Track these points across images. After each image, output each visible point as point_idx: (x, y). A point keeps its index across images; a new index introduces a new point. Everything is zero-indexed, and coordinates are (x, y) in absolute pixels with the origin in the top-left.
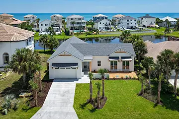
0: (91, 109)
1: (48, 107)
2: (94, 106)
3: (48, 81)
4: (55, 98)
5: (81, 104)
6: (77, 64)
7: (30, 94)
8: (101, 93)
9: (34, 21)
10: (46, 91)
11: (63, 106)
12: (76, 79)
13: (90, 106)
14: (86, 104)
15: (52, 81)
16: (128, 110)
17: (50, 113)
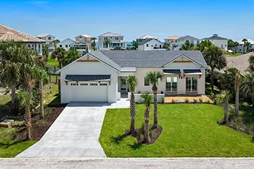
0: (133, 144)
1: (50, 141)
2: (139, 139)
3: (58, 105)
4: (66, 127)
5: (114, 136)
6: (110, 76)
7: (21, 123)
8: (151, 122)
9: (51, 43)
10: (52, 119)
11: (79, 139)
12: (107, 103)
13: (131, 140)
14: (125, 136)
15: (65, 105)
16: (205, 145)
17: (53, 149)
